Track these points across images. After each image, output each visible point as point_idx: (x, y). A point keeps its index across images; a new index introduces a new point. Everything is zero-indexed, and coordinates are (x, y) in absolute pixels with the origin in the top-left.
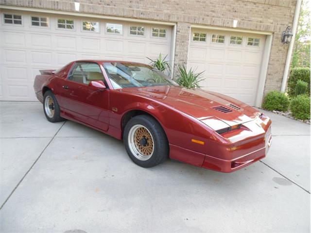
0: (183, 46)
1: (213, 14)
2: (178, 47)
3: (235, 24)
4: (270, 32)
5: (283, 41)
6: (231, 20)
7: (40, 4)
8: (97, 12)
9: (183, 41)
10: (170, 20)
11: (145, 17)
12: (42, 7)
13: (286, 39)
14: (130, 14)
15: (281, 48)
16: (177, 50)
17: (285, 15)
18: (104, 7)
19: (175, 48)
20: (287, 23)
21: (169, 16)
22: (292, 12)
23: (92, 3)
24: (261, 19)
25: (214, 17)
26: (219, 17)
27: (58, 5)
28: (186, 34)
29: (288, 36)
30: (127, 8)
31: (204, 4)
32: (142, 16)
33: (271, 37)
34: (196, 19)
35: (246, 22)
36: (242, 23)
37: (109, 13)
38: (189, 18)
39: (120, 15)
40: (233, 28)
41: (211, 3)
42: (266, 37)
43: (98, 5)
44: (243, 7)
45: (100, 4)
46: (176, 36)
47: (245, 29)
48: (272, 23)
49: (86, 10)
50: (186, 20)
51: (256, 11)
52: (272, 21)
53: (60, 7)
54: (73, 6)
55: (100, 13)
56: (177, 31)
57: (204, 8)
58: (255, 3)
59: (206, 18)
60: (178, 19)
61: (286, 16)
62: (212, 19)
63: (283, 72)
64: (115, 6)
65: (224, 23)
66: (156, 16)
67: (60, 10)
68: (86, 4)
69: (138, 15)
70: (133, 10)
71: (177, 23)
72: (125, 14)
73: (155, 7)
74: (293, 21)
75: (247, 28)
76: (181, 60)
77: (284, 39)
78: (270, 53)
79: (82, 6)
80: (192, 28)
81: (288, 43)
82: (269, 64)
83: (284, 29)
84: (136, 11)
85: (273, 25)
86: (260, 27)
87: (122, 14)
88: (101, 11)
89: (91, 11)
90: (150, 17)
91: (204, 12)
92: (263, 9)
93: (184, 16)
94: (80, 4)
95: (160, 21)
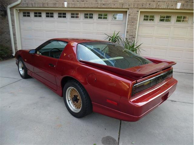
0: (133, 25)
2: (129, 26)
3: (179, 6)
6: (175, 3)
7: (48, 5)
9: (132, 22)
10: (123, 7)
11: (105, 7)
12: (48, 6)
14: (96, 6)
16: (128, 29)
18: (80, 3)
19: (127, 27)
21: (123, 5)
23: (74, 1)
25: (159, 2)
27: (56, 5)
28: (135, 17)
30: (94, 2)
32: (104, 6)
34: (144, 5)
37: (83, 6)
38: (138, 5)
39: (89, 7)
40: (176, 9)
43: (77, 2)
49: (70, 6)
50: (136, 6)
54: (63, 4)
55: (78, 7)
56: (129, 15)
59: (152, 3)
60: (129, 6)
62: (157, 3)
64: (87, 1)
65: (168, 6)
66: (113, 5)
67: (57, 8)
68: (70, 2)
69: (101, 6)
70: (98, 3)
71: (129, 9)
72: (93, 6)
76: (130, 36)
79: (68, 4)
80: (141, 12)
84: (100, 3)
87: (91, 6)
88: (78, 6)
89: (73, 6)
90: (109, 6)
93: (134, 3)
94: (67, 3)
95: (116, 8)
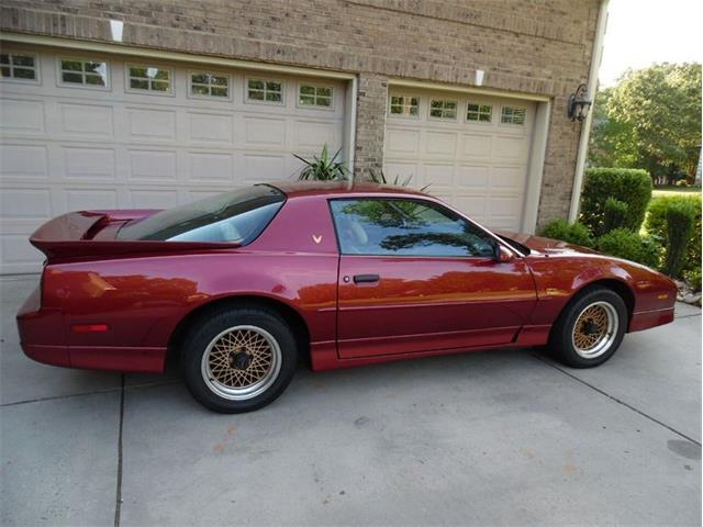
0: (374, 127)
1: (435, 56)
2: (362, 129)
3: (480, 78)
4: (547, 96)
5: (571, 114)
6: (470, 69)
8: (170, 47)
9: (370, 117)
10: (344, 68)
11: (285, 59)
12: (20, 28)
13: (578, 110)
14: (252, 52)
15: (567, 129)
16: (359, 137)
17: (574, 61)
18: (186, 33)
19: (356, 132)
20: (578, 78)
21: (341, 59)
22: (587, 53)
23: (155, 23)
24: (528, 69)
25: (435, 62)
26: (448, 64)
27: (64, 25)
28: (379, 101)
29: (583, 104)
30: (243, 38)
31: (415, 34)
32: (278, 58)
33: (549, 106)
34: (400, 66)
35: (501, 73)
36: (492, 77)
37: (200, 47)
38: (384, 64)
39: (227, 53)
40: (474, 87)
41: (429, 31)
42: (537, 105)
43: (170, 28)
44: (493, 42)
45: (175, 26)
46: (358, 105)
47: (500, 90)
48: (550, 78)
49: (141, 40)
50: (378, 70)
51: (520, 52)
52: (549, 73)
53: (71, 30)
54: (106, 29)
55: (176, 47)
56: (359, 94)
57: (416, 41)
58: (517, 35)
59: (420, 63)
60: (361, 65)
61: (576, 64)
62: (432, 66)
63: (573, 179)
64: (213, 31)
65: (457, 77)
66: (311, 58)
67: (71, 38)
68: (139, 24)
69: (270, 54)
70: (258, 44)
71: (358, 75)
72: (239, 52)
73: (310, 36)
74: (589, 73)
75: (503, 87)
76: (369, 160)
77: (574, 109)
78: (548, 139)
79: (130, 29)
80: (392, 87)
81: (582, 118)
82: (545, 163)
83: (572, 89)
84: (265, 44)
85: (552, 81)
86: (528, 84)
87: (233, 53)
88: (178, 43)
89: (155, 42)
90: (299, 59)
91: (415, 51)
92: (532, 48)
93: (374, 59)
94: (125, 25)
95: (321, 69)
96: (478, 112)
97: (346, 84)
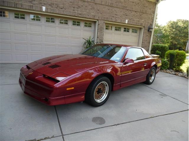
0: (102, 32)
1: (116, 16)
2: (99, 33)
3: (127, 22)
4: (143, 26)
5: (149, 31)
6: (124, 19)
7: (22, 6)
8: (55, 13)
9: (100, 30)
10: (95, 18)
11: (81, 16)
12: (23, 8)
13: (150, 30)
15: (147, 34)
16: (98, 35)
17: (149, 18)
18: (59, 10)
19: (97, 33)
20: (150, 22)
21: (94, 17)
22: (153, 16)
23: (52, 7)
24: (138, 20)
25: (116, 18)
26: (119, 18)
27: (32, 7)
28: (103, 26)
29: (151, 28)
30: (72, 11)
31: (111, 11)
32: (80, 16)
33: (143, 29)
34: (108, 18)
35: (132, 21)
36: (130, 22)
37: (62, 13)
38: (104, 18)
39: (68, 14)
40: (125, 24)
41: (115, 10)
42: (141, 28)
43: (56, 9)
44: (130, 13)
45: (57, 8)
46: (98, 27)
47: (131, 25)
48: (144, 22)
49: (49, 11)
50: (103, 19)
51: (136, 16)
52: (143, 21)
53: (34, 8)
54: (41, 8)
55: (57, 13)
56: (98, 24)
57: (112, 13)
58: (136, 12)
59: (112, 18)
60: (99, 18)
61: (150, 19)
63: (149, 46)
64: (65, 9)
65: (121, 21)
66: (87, 16)
67: (34, 10)
68: (49, 7)
69: (78, 15)
70: (75, 12)
71: (98, 20)
72: (71, 14)
73: (87, 11)
74: (153, 21)
75: (132, 24)
76: (100, 40)
77: (149, 29)
78: (143, 36)
80: (106, 23)
81: (151, 32)
82: (142, 42)
83: (149, 25)
84: (77, 13)
85: (144, 23)
86: (138, 23)
88: (57, 12)
89: (52, 12)
90: (85, 16)
91: (112, 15)
92: (139, 15)
93: (102, 17)
94: (46, 8)
95: (90, 19)
96: (126, 30)
97: (95, 22)
